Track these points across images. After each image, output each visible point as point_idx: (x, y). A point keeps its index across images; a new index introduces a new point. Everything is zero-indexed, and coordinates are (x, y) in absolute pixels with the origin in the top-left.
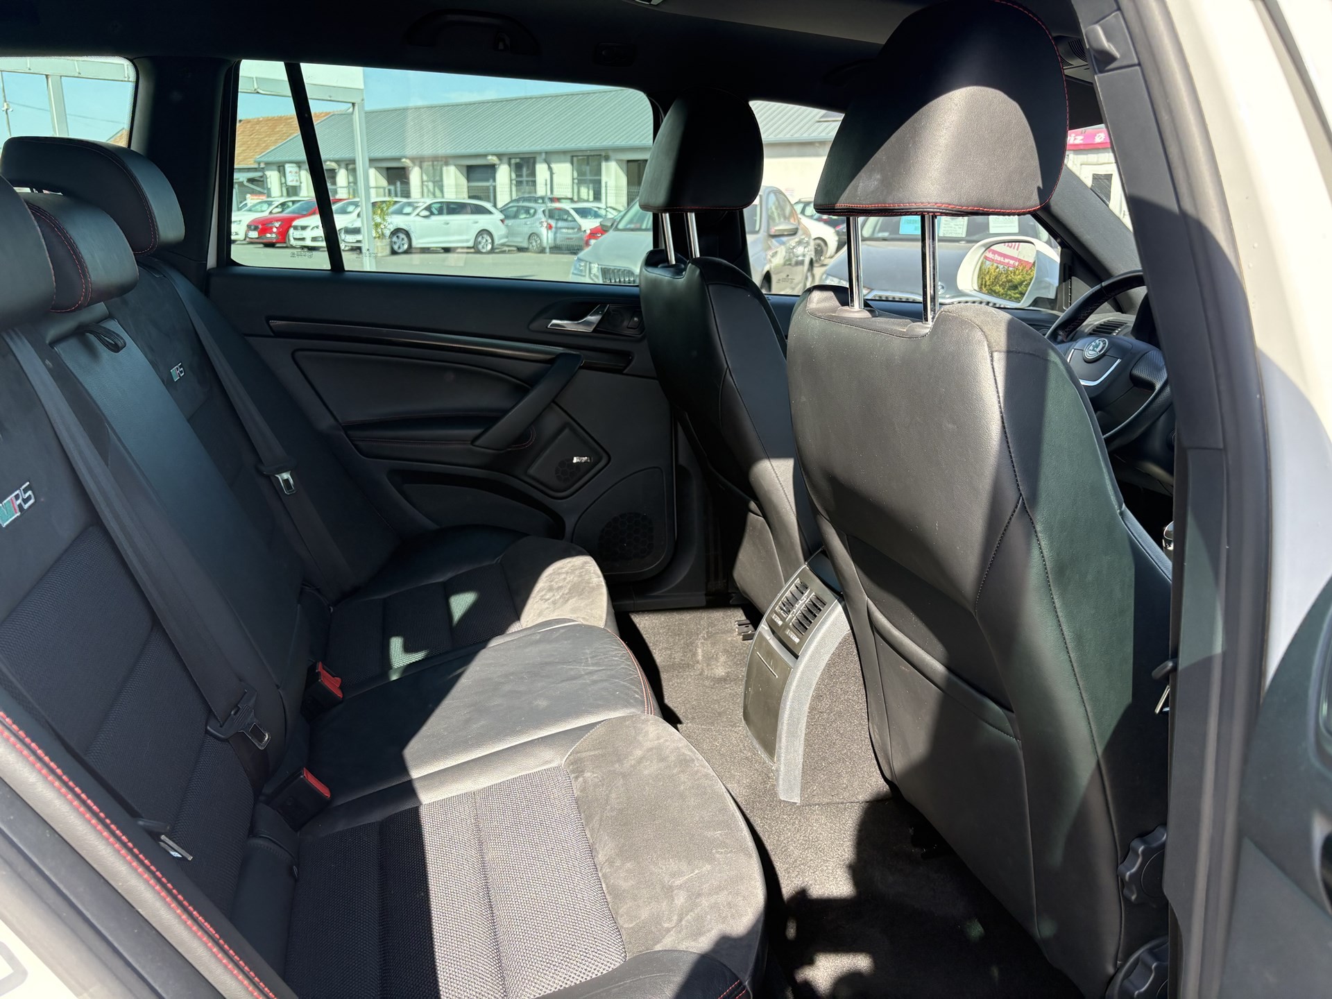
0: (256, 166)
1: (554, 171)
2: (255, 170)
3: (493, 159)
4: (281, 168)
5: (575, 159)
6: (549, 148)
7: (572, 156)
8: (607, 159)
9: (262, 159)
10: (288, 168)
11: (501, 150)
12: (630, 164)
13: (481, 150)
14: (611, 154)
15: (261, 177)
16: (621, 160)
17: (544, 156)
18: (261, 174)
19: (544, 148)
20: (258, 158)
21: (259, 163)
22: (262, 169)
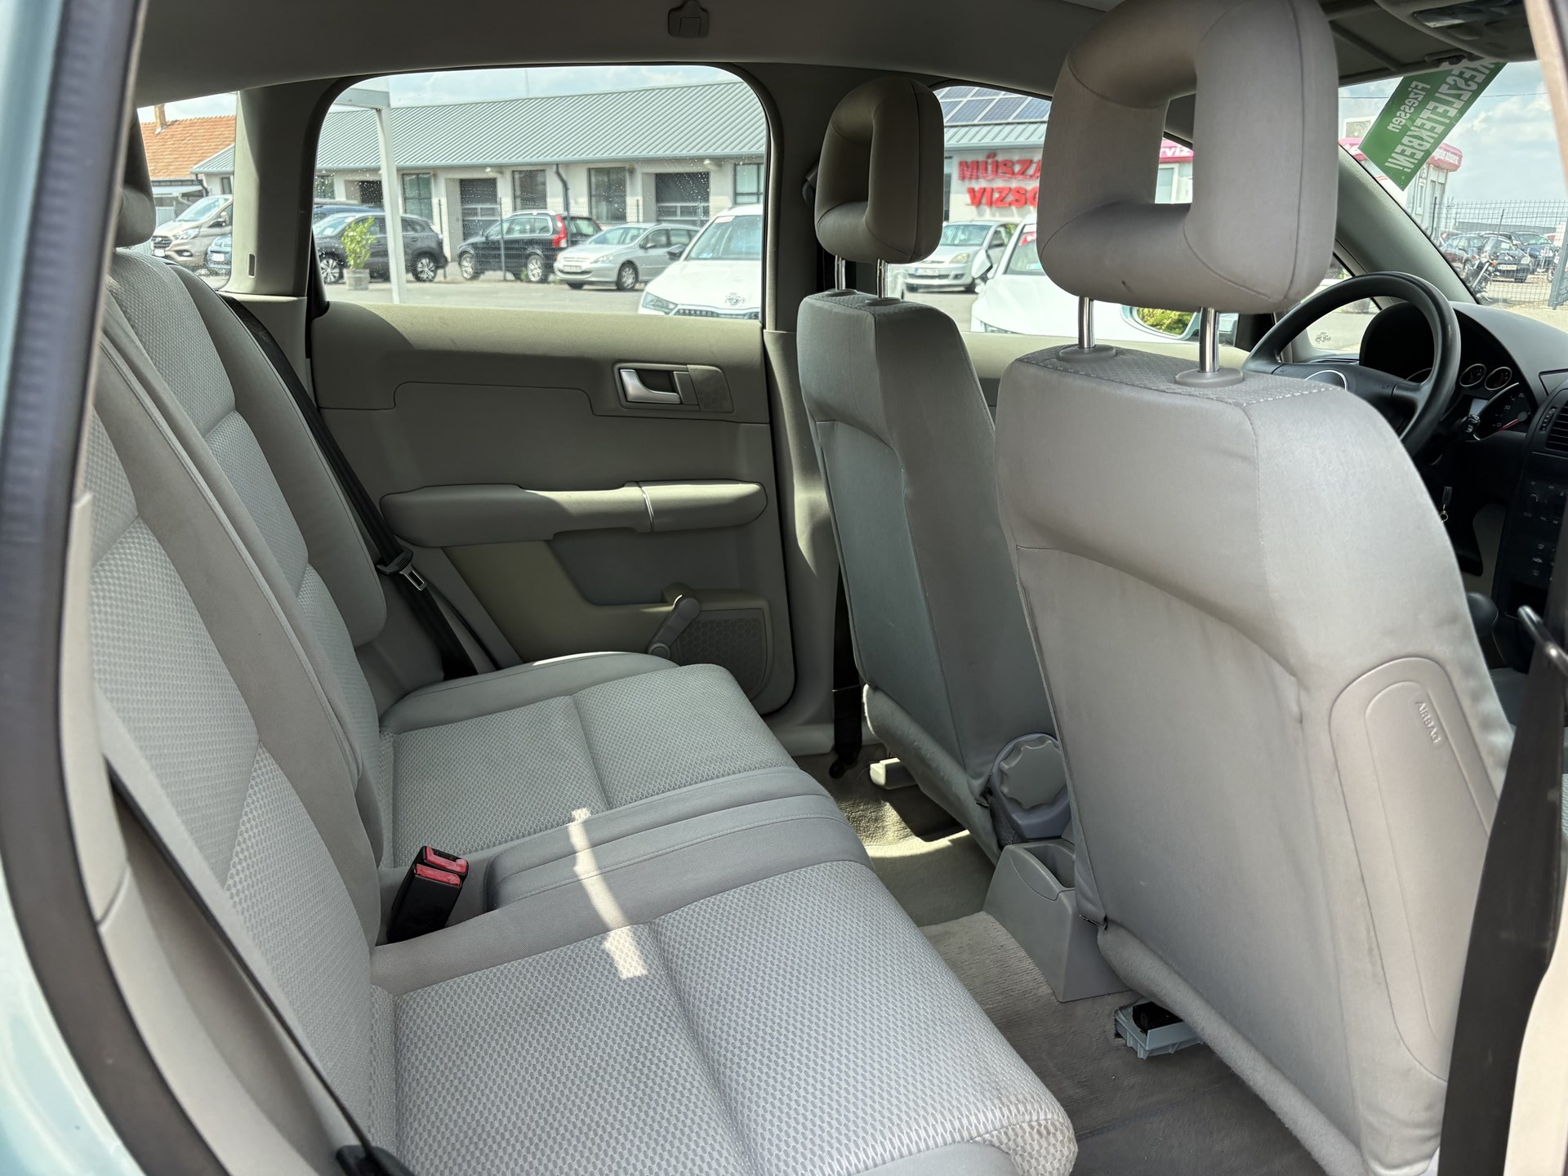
0: (194, 178)
1: (570, 186)
2: (191, 182)
3: (489, 173)
4: (225, 181)
5: (593, 172)
6: (562, 158)
7: (589, 170)
8: (632, 172)
9: (201, 170)
11: (501, 161)
12: (659, 178)
13: (475, 161)
14: (636, 166)
15: (200, 191)
16: (648, 174)
17: (555, 167)
18: (200, 188)
19: (555, 158)
20: (195, 168)
21: (197, 175)
22: (200, 182)
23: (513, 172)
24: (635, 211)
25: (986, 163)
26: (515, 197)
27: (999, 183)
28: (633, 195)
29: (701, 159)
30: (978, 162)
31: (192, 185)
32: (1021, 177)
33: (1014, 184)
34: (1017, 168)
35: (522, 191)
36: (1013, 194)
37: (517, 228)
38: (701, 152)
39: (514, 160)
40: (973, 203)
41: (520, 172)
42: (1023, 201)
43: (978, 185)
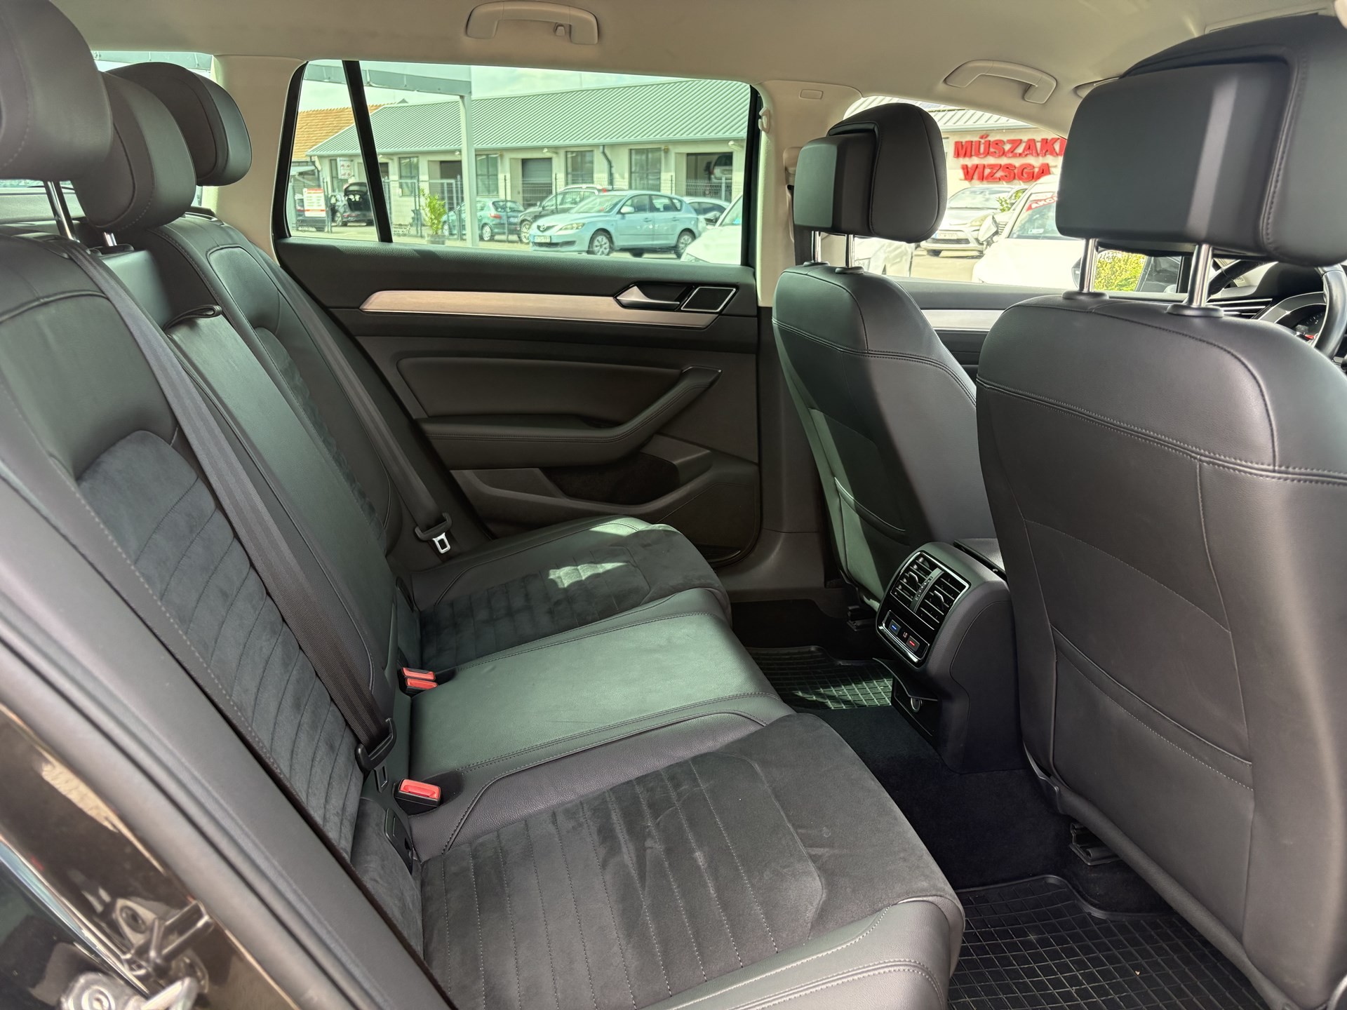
0: (308, 159)
1: (613, 164)
2: (308, 163)
3: (546, 154)
4: (333, 162)
5: (633, 152)
6: (608, 140)
7: (631, 150)
8: (667, 151)
9: (315, 153)
10: (340, 162)
11: (556, 143)
12: (690, 157)
13: (535, 144)
14: (671, 147)
15: (313, 171)
16: (680, 153)
17: (601, 148)
18: (312, 168)
19: (602, 141)
20: (309, 152)
21: (311, 157)
22: (313, 163)
23: (566, 152)
24: (670, 185)
25: (980, 142)
26: (567, 174)
27: (991, 160)
28: (668, 171)
29: (726, 141)
30: (972, 142)
31: (307, 165)
32: (1011, 155)
33: (1004, 161)
34: (1007, 147)
35: (574, 169)
36: (1003, 171)
37: (570, 200)
38: (727, 135)
39: (567, 142)
40: (966, 179)
41: (572, 152)
42: (1012, 175)
43: (972, 161)
